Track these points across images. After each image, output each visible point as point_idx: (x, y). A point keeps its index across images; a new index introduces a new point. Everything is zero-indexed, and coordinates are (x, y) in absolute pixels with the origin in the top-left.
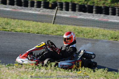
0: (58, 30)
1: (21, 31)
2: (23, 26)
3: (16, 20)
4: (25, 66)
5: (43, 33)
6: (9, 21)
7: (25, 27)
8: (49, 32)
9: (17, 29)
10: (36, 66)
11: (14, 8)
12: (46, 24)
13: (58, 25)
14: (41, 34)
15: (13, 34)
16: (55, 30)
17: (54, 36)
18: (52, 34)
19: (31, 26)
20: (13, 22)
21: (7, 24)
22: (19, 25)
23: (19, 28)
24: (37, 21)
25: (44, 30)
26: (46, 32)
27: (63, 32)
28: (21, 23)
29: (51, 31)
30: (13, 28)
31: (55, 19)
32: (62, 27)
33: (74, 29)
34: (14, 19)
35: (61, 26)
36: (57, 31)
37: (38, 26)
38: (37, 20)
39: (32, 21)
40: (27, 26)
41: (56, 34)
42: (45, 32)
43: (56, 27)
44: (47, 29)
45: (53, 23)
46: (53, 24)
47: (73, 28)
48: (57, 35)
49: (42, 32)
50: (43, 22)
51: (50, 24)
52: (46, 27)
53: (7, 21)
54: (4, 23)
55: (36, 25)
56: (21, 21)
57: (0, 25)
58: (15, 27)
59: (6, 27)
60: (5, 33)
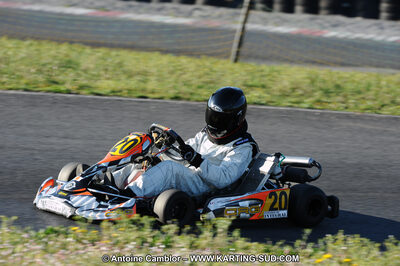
0: (250, 86)
1: (113, 92)
2: (125, 72)
3: (101, 52)
5: (196, 97)
6: (73, 55)
7: (130, 75)
9: (98, 84)
10: (156, 232)
11: (102, 8)
12: (207, 62)
14: (188, 100)
15: (84, 103)
19: (154, 70)
20: (89, 58)
21: (68, 65)
22: (110, 68)
23: (110, 82)
24: (178, 53)
25: (200, 87)
26: (206, 93)
27: (268, 93)
28: (117, 60)
30: (85, 82)
31: (240, 45)
34: (95, 45)
35: (262, 71)
36: (249, 89)
37: (179, 72)
39: (157, 54)
40: (139, 74)
43: (244, 73)
44: (211, 82)
45: (233, 57)
46: (236, 61)
47: (305, 76)
49: (191, 94)
50: (198, 56)
52: (208, 74)
53: (67, 56)
54: (56, 62)
55: (171, 68)
56: (117, 55)
57: (39, 71)
58: (94, 75)
59: (60, 78)
60: (55, 102)
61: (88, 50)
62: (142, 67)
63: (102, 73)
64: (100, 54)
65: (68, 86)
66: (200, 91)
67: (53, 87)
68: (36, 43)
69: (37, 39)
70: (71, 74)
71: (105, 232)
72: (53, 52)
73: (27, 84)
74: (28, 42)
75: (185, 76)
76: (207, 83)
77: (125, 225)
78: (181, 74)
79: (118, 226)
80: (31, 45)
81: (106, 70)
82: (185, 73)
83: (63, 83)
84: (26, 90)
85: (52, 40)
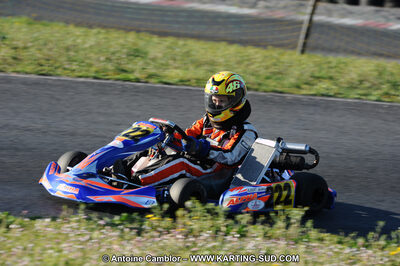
0: (318, 78)
1: (181, 81)
2: (193, 62)
3: (169, 40)
4: (185, 225)
5: (264, 88)
6: (141, 44)
7: (198, 65)
8: (286, 82)
9: (167, 73)
10: (230, 221)
12: (275, 53)
13: (318, 57)
14: (256, 90)
15: (152, 91)
16: (306, 77)
17: (305, 99)
18: (295, 91)
19: (221, 60)
20: (157, 47)
21: (136, 53)
22: (178, 58)
23: (178, 71)
24: (244, 43)
25: (268, 78)
26: (274, 84)
27: (336, 85)
28: (185, 50)
29: (292, 80)
30: (153, 71)
31: (307, 36)
32: (333, 65)
33: (376, 73)
34: (163, 34)
35: (329, 62)
36: (315, 82)
37: (246, 63)
38: (244, 38)
39: (224, 43)
40: (207, 63)
41: (310, 90)
42: (272, 84)
43: (312, 65)
44: (279, 73)
45: (300, 48)
46: (303, 52)
47: (373, 68)
48: (315, 95)
49: (260, 84)
50: (265, 47)
51: (290, 52)
52: (275, 65)
53: (134, 44)
54: (125, 50)
55: (238, 59)
56: (185, 45)
57: (108, 60)
58: (162, 64)
59: (129, 66)
60: (124, 90)
61: (156, 39)
62: (209, 56)
63: (171, 62)
64: (167, 44)
65: (137, 75)
66: (268, 82)
67: (122, 76)
68: (103, 31)
69: (104, 27)
70: (140, 63)
71: (179, 220)
72: (121, 41)
73: (97, 72)
74: (95, 31)
75: (252, 67)
76: (274, 73)
77: (199, 213)
78: (248, 65)
79: (192, 214)
80: (99, 33)
81: (175, 60)
82: (252, 64)
83: (132, 72)
84: (95, 78)
85: (119, 29)
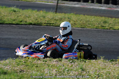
11: (110, 7)
23: (117, 26)
53: (105, 20)
54: (102, 21)
58: (113, 25)
60: (104, 32)
61: (110, 19)
65: (107, 28)
67: (103, 28)
68: (95, 16)
70: (107, 24)
85: (99, 16)
